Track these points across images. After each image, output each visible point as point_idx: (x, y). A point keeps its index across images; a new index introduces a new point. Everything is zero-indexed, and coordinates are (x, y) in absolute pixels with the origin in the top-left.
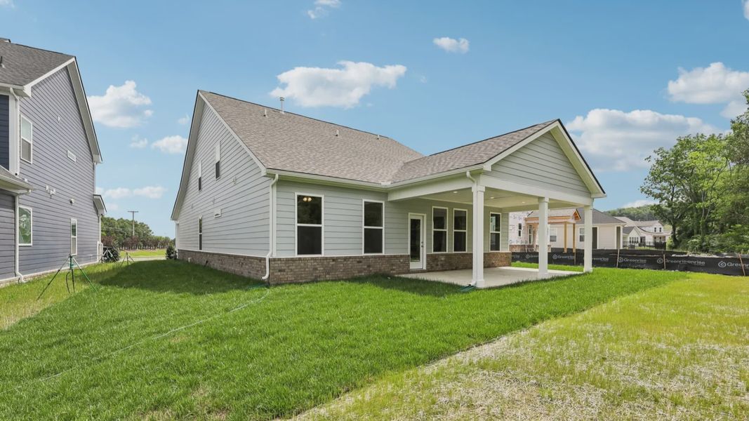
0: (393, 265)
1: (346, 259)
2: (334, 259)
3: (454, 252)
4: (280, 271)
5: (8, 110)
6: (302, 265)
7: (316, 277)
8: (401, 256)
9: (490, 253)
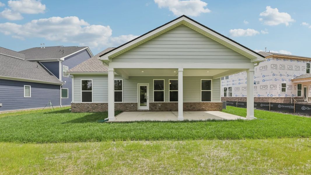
0: (127, 107)
3: (169, 102)
5: (59, 65)
8: (132, 103)
9: (201, 103)
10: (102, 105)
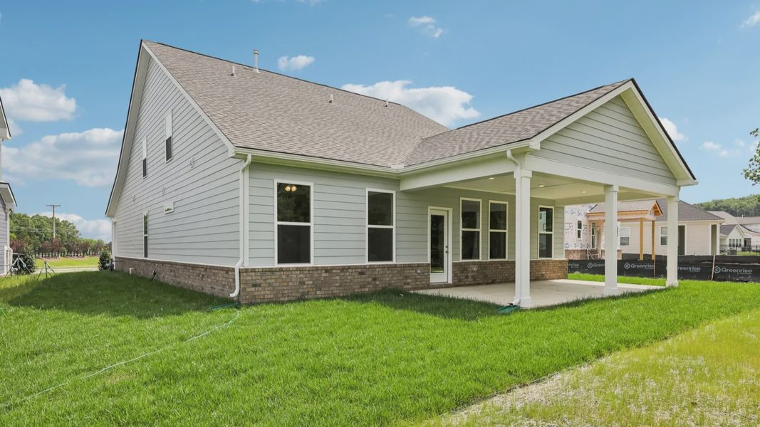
0: (406, 277)
1: (343, 269)
2: (327, 270)
3: (489, 260)
4: (254, 285)
6: (284, 277)
7: (303, 294)
8: (419, 265)
9: (539, 261)
10: (342, 274)
